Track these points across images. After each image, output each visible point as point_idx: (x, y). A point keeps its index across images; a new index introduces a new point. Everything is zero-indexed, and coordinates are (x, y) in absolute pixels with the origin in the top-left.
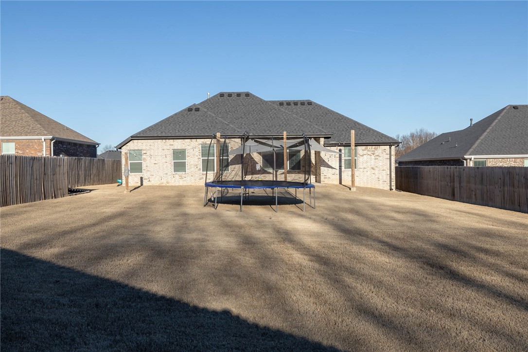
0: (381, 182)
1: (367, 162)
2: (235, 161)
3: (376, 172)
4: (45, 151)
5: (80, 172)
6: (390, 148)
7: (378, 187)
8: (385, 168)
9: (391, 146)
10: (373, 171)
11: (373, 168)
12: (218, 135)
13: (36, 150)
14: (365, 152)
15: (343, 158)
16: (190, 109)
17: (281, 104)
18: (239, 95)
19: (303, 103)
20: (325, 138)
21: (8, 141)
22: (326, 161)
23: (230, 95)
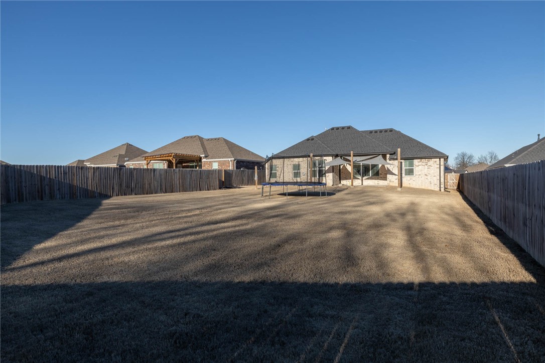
0: (432, 185)
1: (421, 170)
2: (328, 171)
3: (429, 177)
4: (231, 167)
5: (244, 178)
6: (440, 160)
7: (429, 188)
8: (435, 175)
9: (440, 158)
10: (426, 177)
11: (426, 175)
12: (311, 155)
13: (227, 166)
14: (420, 163)
15: (404, 168)
16: (308, 140)
17: (371, 132)
18: (343, 128)
19: (386, 131)
20: (390, 154)
21: (215, 161)
22: (391, 170)
23: (338, 129)
